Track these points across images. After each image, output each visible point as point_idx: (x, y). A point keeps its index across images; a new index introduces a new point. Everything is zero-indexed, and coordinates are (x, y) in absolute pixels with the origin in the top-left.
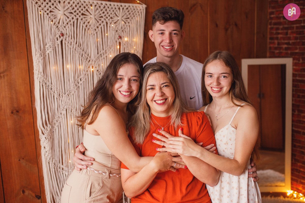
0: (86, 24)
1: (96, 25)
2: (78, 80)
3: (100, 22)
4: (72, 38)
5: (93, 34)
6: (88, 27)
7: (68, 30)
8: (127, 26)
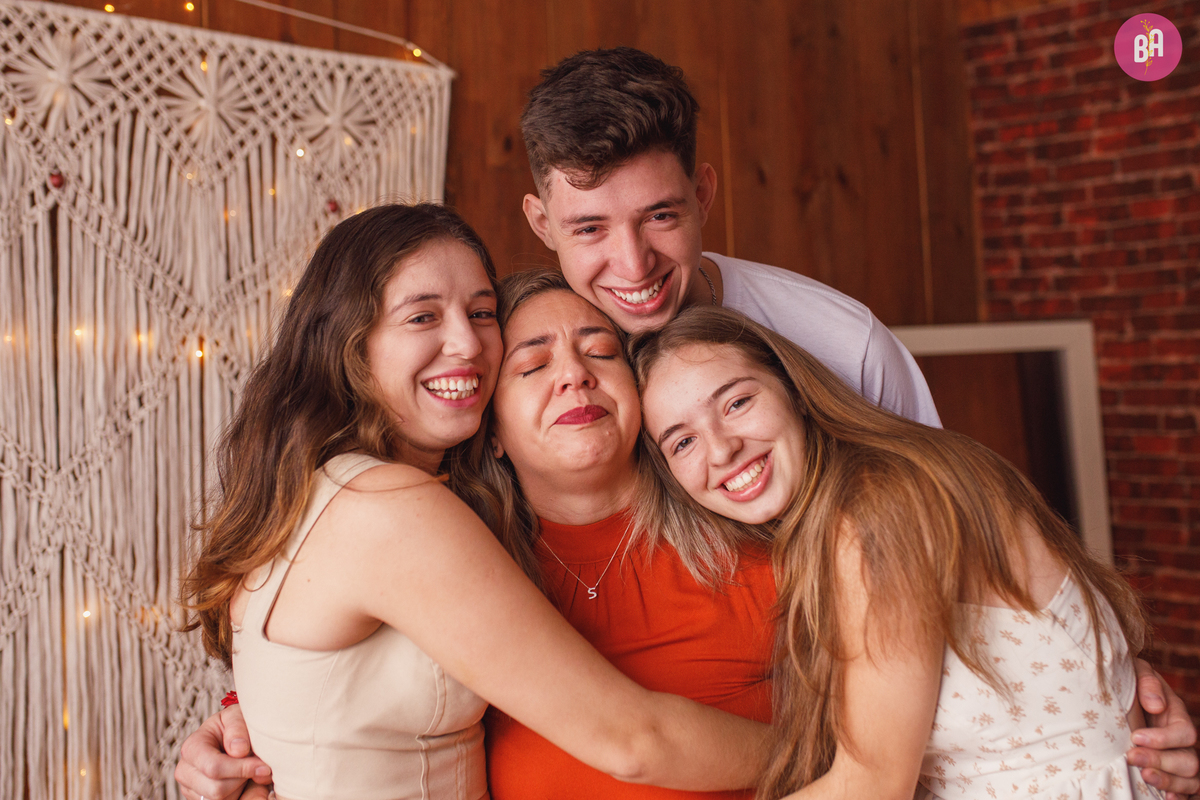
0: (174, 136)
1: (223, 144)
2: (127, 403)
3: (242, 131)
4: (103, 200)
5: (206, 186)
6: (185, 149)
7: (89, 162)
8: (366, 156)
